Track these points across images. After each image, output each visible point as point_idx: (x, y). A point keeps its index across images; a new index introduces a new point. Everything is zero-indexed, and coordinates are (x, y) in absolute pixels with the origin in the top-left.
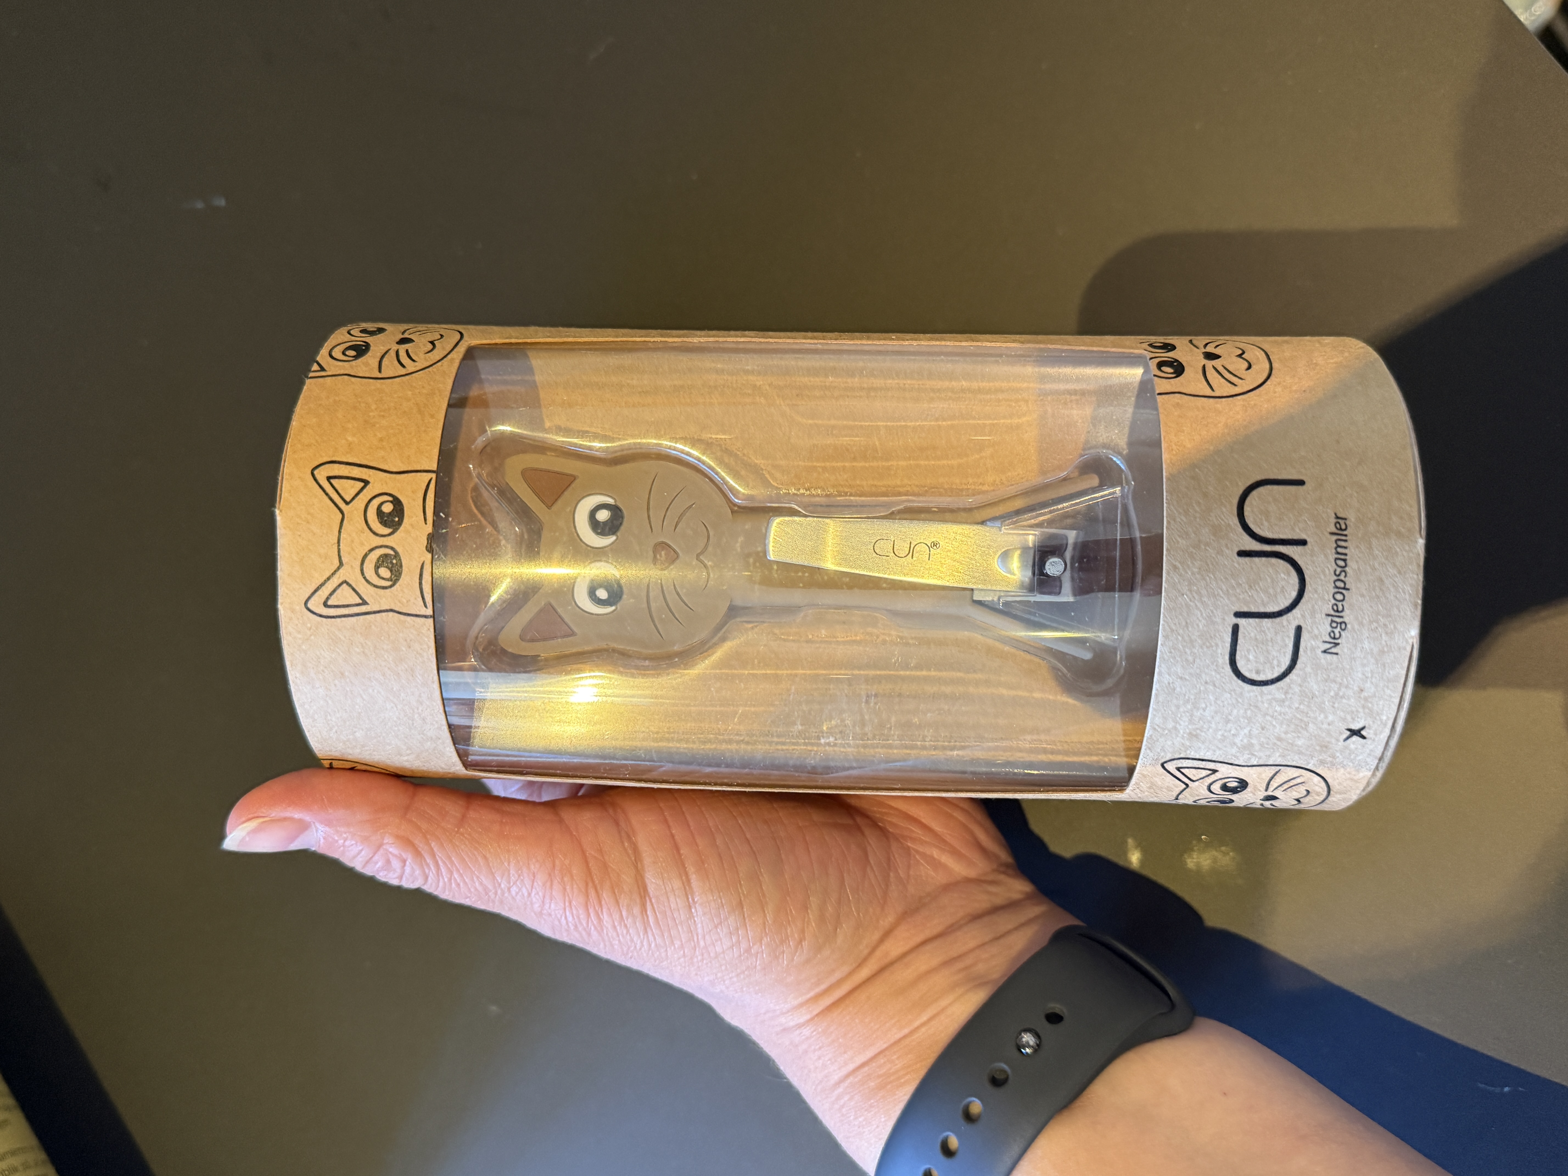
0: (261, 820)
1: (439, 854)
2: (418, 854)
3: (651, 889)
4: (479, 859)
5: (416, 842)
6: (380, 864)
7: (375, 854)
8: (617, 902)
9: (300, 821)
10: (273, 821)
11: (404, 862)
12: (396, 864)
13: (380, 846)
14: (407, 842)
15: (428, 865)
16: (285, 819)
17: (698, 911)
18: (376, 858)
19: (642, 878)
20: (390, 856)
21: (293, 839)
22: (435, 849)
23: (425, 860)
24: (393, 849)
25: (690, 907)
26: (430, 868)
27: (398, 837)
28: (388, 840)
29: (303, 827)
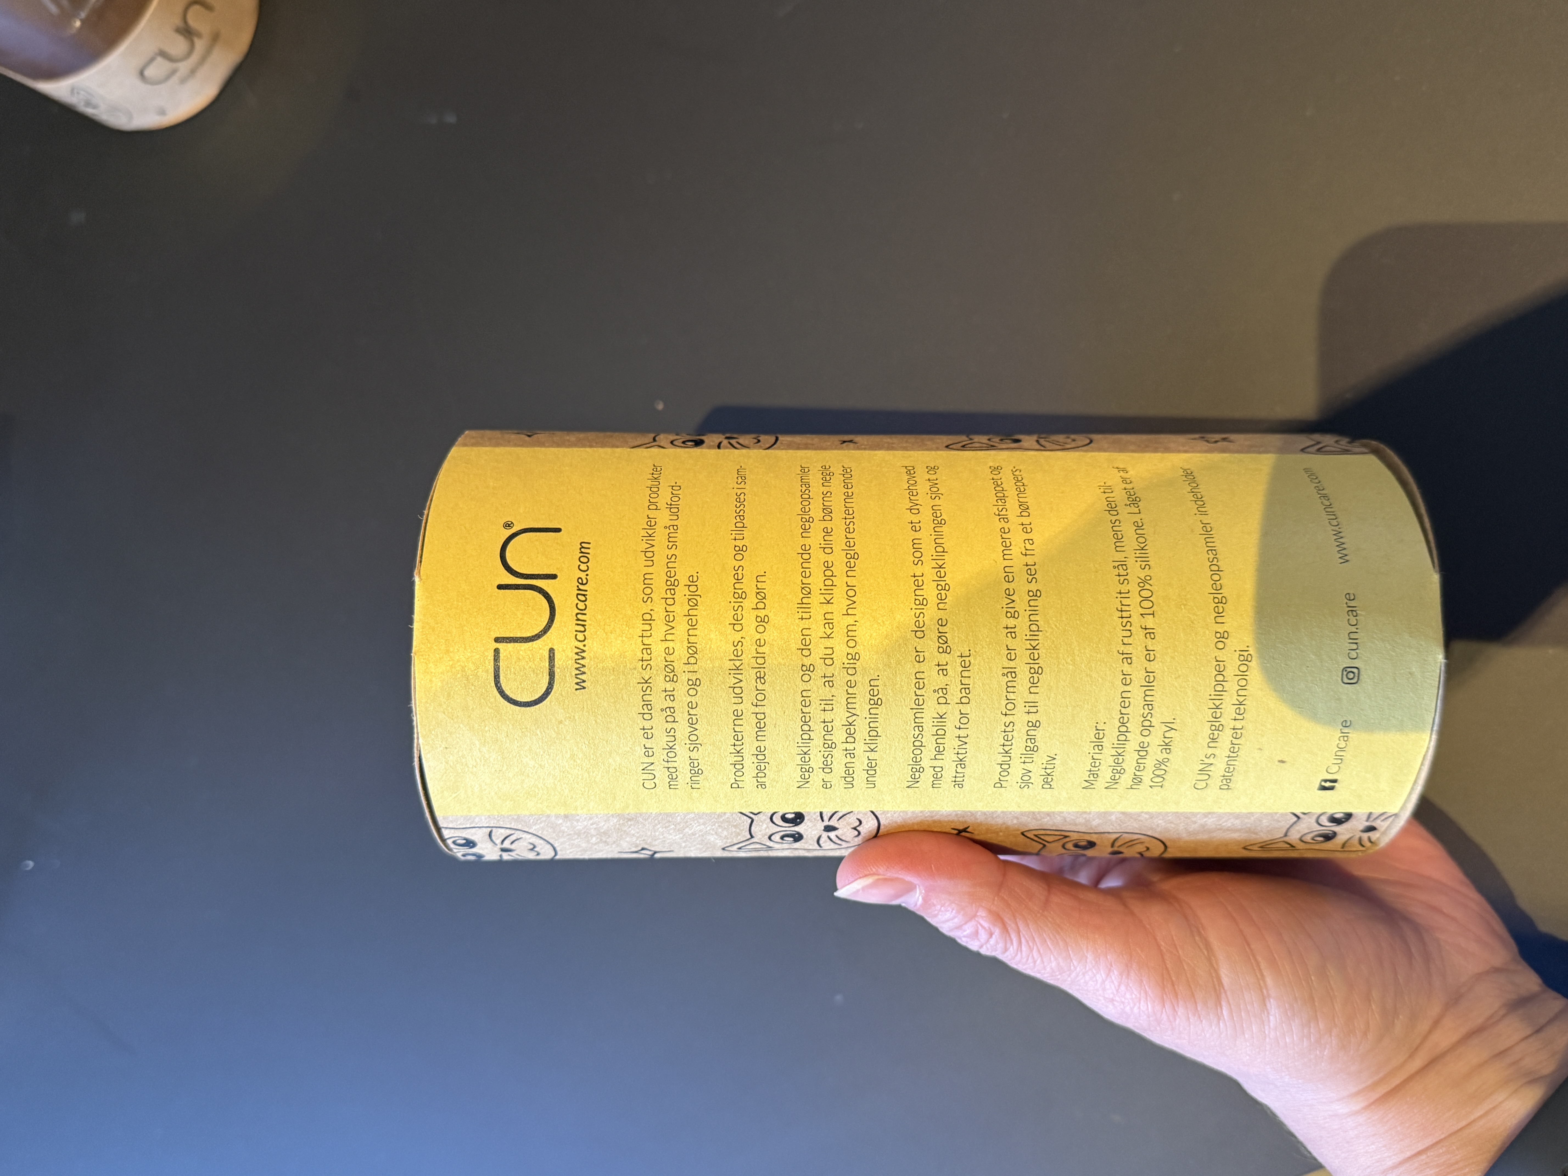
0: (876, 877)
1: (1023, 931)
2: (1005, 929)
3: (1226, 981)
4: (1059, 941)
5: (1006, 920)
6: (968, 932)
7: (966, 923)
8: (1193, 995)
9: (910, 883)
10: (886, 880)
11: (991, 935)
12: (983, 935)
13: (974, 916)
14: (997, 918)
15: (1011, 940)
16: (897, 879)
17: (1273, 1005)
18: (966, 927)
19: (1216, 971)
20: (980, 928)
21: (898, 896)
22: (1021, 928)
23: (1010, 936)
24: (984, 921)
25: (1264, 1000)
26: (1012, 943)
27: (990, 912)
28: (982, 913)
29: (910, 888)
